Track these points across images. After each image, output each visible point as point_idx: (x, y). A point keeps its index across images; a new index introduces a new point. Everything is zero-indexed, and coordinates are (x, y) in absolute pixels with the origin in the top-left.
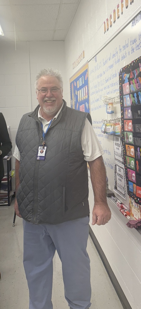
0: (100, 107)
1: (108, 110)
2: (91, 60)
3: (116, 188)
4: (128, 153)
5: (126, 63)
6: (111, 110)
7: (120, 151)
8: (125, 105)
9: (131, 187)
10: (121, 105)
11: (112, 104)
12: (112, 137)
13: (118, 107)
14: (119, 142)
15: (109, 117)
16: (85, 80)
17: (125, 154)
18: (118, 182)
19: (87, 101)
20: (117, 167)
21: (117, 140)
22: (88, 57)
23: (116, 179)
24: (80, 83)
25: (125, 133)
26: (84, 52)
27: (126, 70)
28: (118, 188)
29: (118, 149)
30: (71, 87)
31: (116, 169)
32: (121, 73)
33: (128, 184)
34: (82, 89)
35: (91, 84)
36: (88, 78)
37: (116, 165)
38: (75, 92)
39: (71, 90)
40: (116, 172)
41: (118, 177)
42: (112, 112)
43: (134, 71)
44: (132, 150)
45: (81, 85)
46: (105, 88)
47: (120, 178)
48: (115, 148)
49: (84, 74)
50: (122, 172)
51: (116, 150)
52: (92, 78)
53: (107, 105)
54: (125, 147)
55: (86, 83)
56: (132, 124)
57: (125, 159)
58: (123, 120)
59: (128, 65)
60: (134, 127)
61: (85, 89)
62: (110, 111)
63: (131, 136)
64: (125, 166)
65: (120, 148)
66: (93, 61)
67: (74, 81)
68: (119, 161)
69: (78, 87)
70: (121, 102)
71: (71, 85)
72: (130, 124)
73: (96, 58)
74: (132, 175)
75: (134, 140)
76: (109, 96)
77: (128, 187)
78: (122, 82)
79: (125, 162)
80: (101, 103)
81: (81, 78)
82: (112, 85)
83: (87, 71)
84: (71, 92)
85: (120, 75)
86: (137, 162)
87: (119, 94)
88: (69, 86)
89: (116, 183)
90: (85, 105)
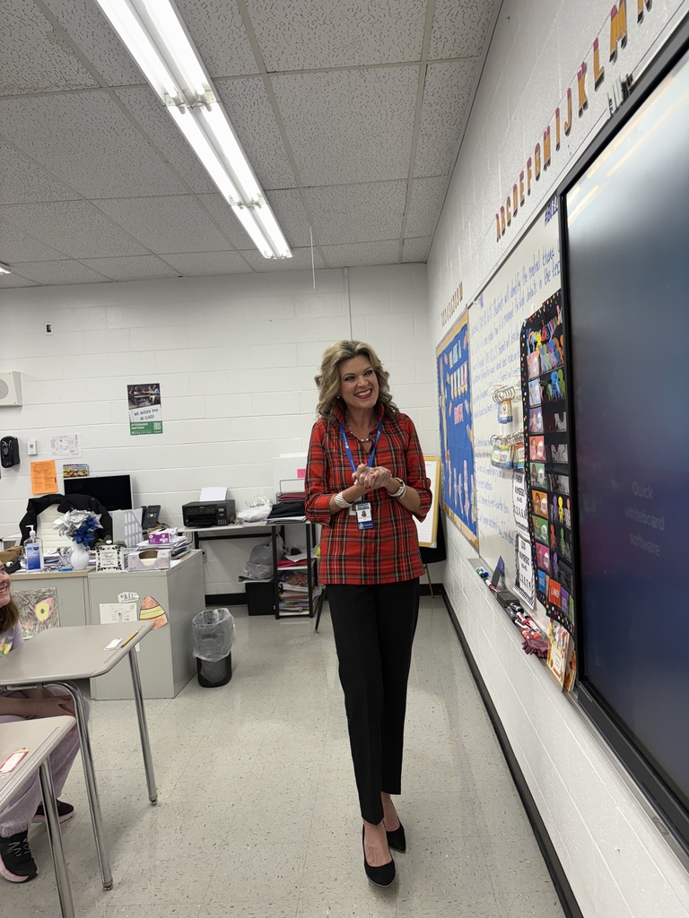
0: (490, 408)
1: (501, 416)
2: (472, 304)
3: (517, 584)
4: (536, 508)
5: (534, 306)
6: (506, 415)
7: (523, 505)
8: (531, 404)
9: (541, 582)
10: (524, 402)
11: (509, 400)
12: (511, 472)
13: (519, 405)
14: (522, 485)
15: (504, 431)
16: (462, 349)
17: (531, 511)
18: (522, 571)
19: (467, 396)
20: (520, 539)
21: (519, 479)
22: (468, 296)
23: (517, 566)
24: (454, 357)
25: (531, 464)
26: (461, 285)
27: (535, 323)
28: (522, 585)
29: (520, 500)
30: (438, 368)
31: (517, 545)
32: (525, 331)
33: (536, 574)
34: (458, 370)
35: (474, 358)
36: (467, 345)
37: (517, 536)
38: (445, 378)
39: (439, 373)
40: (517, 550)
41: (521, 561)
42: (510, 420)
43: (549, 325)
44: (544, 501)
45: (456, 361)
46: (498, 366)
47: (525, 564)
48: (515, 499)
49: (462, 334)
50: (528, 552)
51: (518, 504)
52: (474, 340)
53: (500, 403)
54: (530, 496)
55: (465, 357)
56: (545, 444)
57: (530, 521)
58: (528, 433)
59: (537, 312)
60: (548, 451)
61: (460, 373)
62: (504, 416)
63: (541, 471)
64: (531, 537)
65: (525, 499)
66: (477, 304)
67: (443, 352)
68: (522, 526)
69: (451, 366)
70: (523, 396)
71: (438, 363)
72: (541, 444)
73: (481, 300)
74: (543, 556)
75: (547, 480)
76: (504, 383)
77: (537, 582)
78: (525, 350)
79: (531, 529)
80: (489, 400)
81: (456, 346)
82: (511, 358)
83: (465, 328)
84: (439, 377)
85: (522, 336)
86: (552, 526)
87: (520, 379)
88: (436, 366)
89: (518, 571)
90: (464, 405)
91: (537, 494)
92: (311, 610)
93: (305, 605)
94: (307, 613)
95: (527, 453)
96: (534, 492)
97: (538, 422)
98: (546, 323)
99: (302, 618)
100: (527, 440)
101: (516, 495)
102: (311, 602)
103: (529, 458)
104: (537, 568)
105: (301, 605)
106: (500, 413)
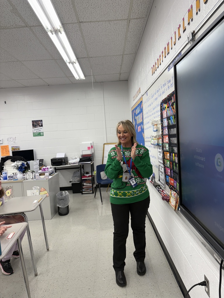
0: (150, 127)
1: (154, 129)
2: (144, 94)
3: (159, 180)
4: (166, 157)
5: (165, 96)
6: (156, 129)
7: (161, 156)
8: (164, 126)
9: (167, 179)
10: (161, 125)
11: (157, 125)
12: (157, 147)
13: (160, 126)
14: (161, 150)
15: (155, 134)
16: (140, 109)
17: (164, 158)
18: (161, 176)
19: (142, 123)
20: (160, 167)
21: (160, 149)
22: (142, 92)
23: (159, 175)
24: (138, 111)
25: (164, 144)
26: (140, 88)
27: (165, 101)
28: (161, 181)
29: (160, 155)
30: (132, 114)
31: (159, 169)
32: (162, 104)
33: (166, 177)
34: (139, 115)
35: (144, 112)
36: (142, 107)
37: (159, 166)
38: (134, 117)
39: (132, 116)
40: (159, 170)
41: (160, 173)
42: (157, 131)
43: (170, 102)
44: (168, 155)
46: (153, 114)
47: (162, 174)
48: (159, 155)
49: (140, 104)
50: (163, 170)
51: (159, 156)
52: (145, 106)
53: (154, 125)
54: (163, 153)
55: (141, 111)
56: (168, 138)
57: (164, 161)
58: (163, 135)
59: (166, 98)
60: (169, 140)
61: (140, 116)
62: (155, 130)
63: (167, 146)
64: (164, 166)
65: (162, 154)
66: (145, 95)
67: (134, 109)
68: (161, 163)
69: (137, 114)
70: (161, 123)
71: (132, 113)
72: (167, 138)
73: (147, 93)
74: (168, 171)
75: (169, 148)
76: (155, 119)
77: (166, 179)
78: (162, 109)
79: (164, 163)
80: (150, 125)
81: (138, 108)
82: (157, 112)
83: (141, 102)
84: (132, 117)
85: (161, 105)
86: (171, 162)
87: (160, 118)
88: (131, 113)
89: (159, 177)
90: (141, 126)
91: (166, 153)
92: (93, 191)
93: (91, 190)
94: (92, 192)
95: (163, 141)
96: (165, 152)
97: (166, 131)
98: (169, 101)
99: (90, 194)
100: (163, 137)
101: (159, 153)
102: (93, 189)
103: (163, 142)
104: (166, 175)
105: (90, 190)
106: (153, 128)
